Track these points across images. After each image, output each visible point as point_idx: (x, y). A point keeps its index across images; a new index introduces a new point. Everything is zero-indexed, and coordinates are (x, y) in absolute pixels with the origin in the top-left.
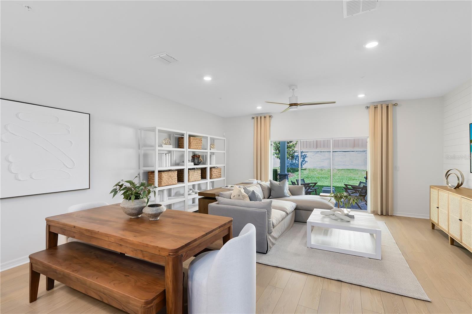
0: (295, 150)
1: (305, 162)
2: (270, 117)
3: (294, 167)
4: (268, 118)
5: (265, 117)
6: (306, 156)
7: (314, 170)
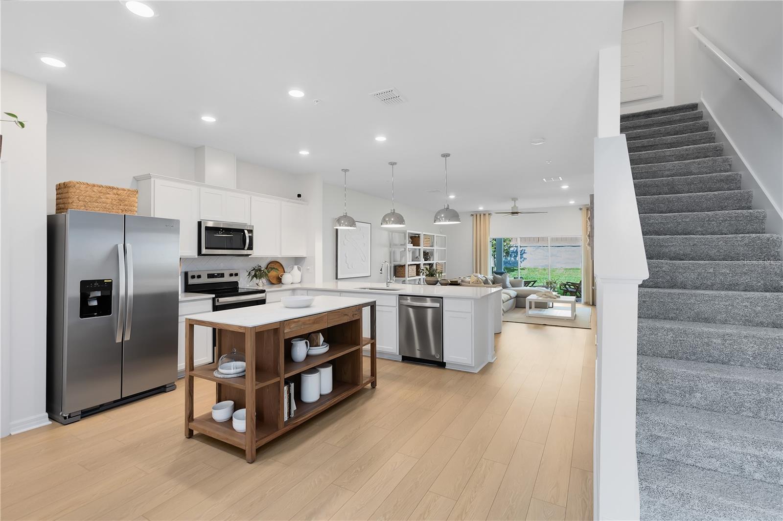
0: (511, 244)
1: (523, 259)
2: (489, 214)
3: (508, 266)
4: (487, 215)
5: (484, 215)
6: (524, 253)
7: (535, 269)
